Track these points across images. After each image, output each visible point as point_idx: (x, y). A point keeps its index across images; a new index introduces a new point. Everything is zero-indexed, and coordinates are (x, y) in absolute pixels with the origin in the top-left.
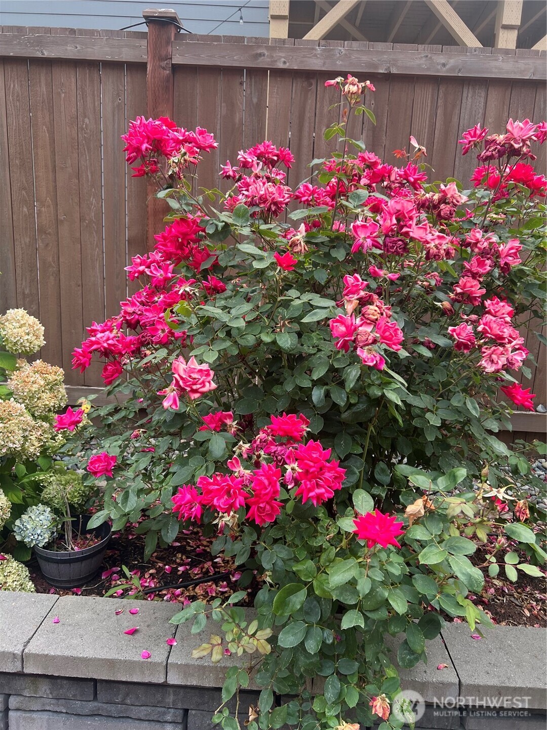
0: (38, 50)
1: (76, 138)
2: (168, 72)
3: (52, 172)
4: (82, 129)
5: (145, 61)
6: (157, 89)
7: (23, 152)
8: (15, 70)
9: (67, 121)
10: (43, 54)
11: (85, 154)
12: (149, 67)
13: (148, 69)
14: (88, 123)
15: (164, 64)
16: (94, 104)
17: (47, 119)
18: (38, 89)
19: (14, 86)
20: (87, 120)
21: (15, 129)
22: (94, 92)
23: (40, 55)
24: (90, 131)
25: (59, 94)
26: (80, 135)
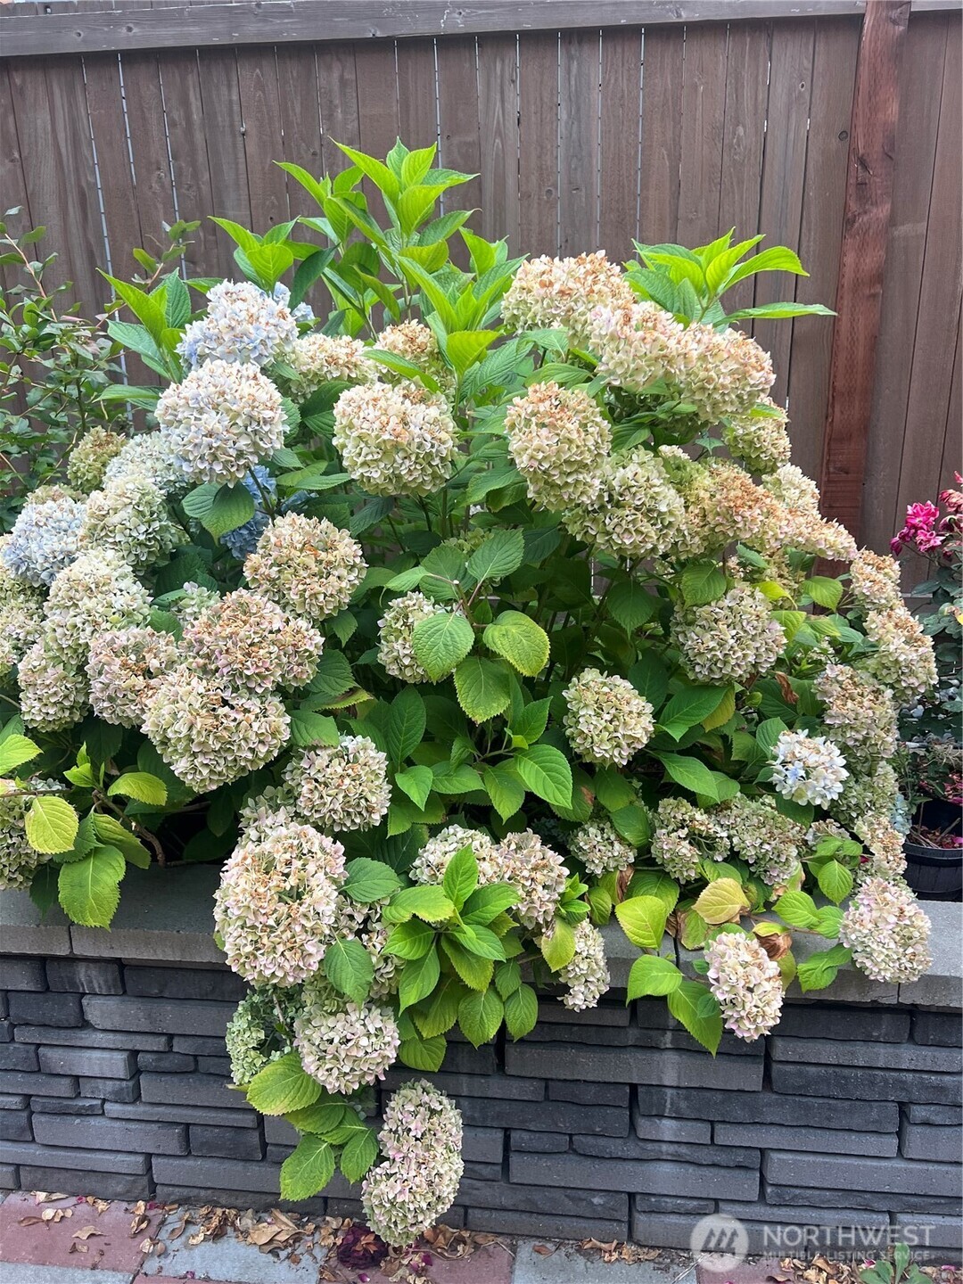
0: (670, 10)
1: (719, 164)
2: (901, 28)
3: (671, 228)
4: (731, 146)
5: (862, 12)
6: (879, 59)
7: (623, 198)
8: (619, 50)
9: (705, 134)
10: (679, 16)
11: (733, 193)
12: (868, 22)
13: (866, 26)
14: (742, 134)
15: (894, 14)
16: (756, 99)
17: (669, 134)
18: (656, 81)
19: (616, 80)
20: (741, 130)
21: (613, 159)
22: (757, 76)
23: (674, 19)
24: (745, 148)
25: (695, 87)
26: (725, 157)
